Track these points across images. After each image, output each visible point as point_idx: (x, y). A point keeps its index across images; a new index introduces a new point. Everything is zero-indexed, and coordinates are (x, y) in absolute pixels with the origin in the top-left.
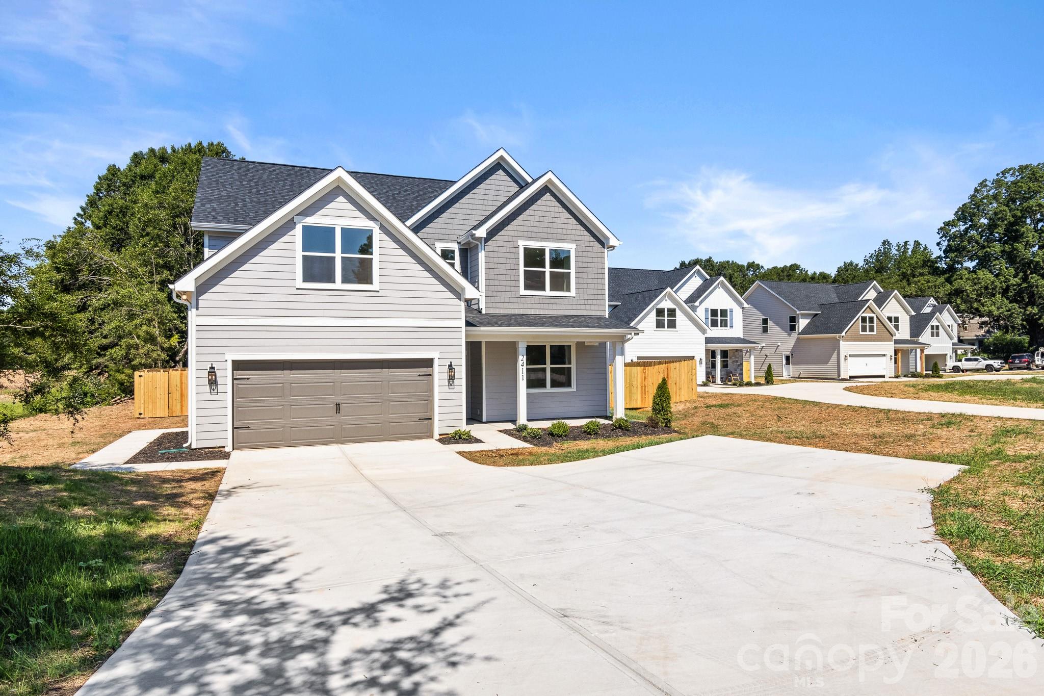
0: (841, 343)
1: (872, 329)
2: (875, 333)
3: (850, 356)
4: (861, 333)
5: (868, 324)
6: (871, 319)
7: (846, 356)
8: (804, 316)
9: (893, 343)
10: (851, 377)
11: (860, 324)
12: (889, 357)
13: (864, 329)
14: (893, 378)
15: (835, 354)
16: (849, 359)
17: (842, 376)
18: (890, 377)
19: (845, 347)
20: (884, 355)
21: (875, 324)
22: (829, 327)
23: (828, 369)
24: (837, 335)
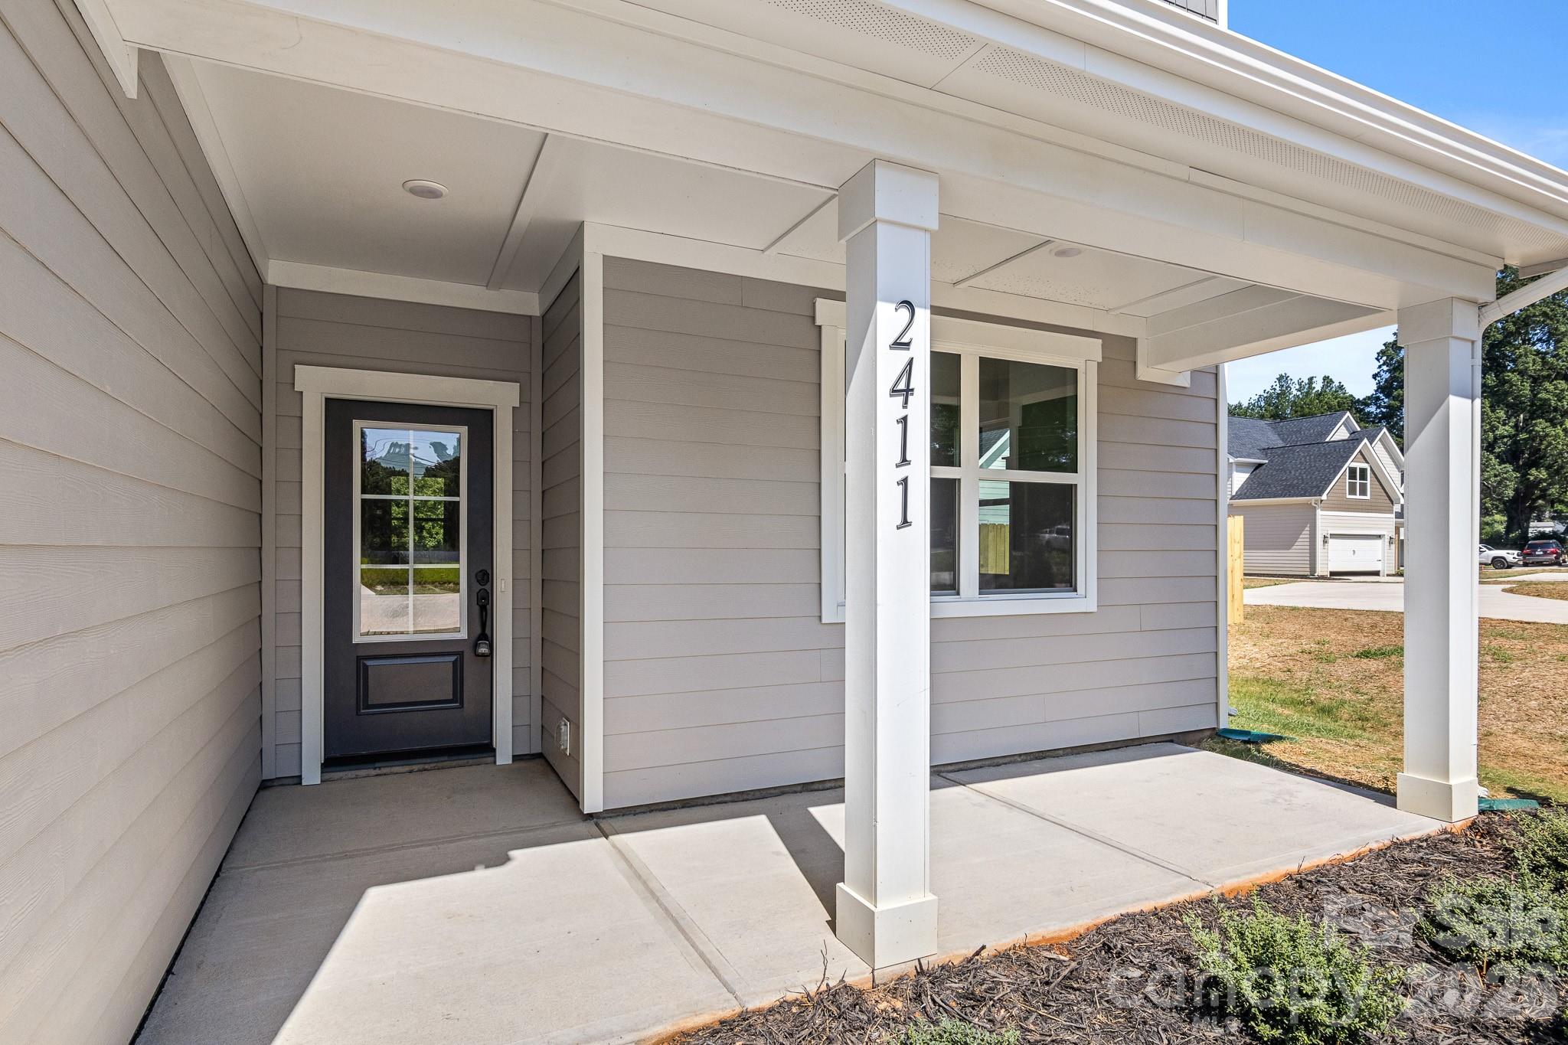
0: (1319, 513)
1: (1363, 492)
2: (1368, 497)
3: (1333, 536)
4: (1348, 496)
5: (1358, 481)
6: (1363, 471)
7: (1325, 537)
8: (1241, 467)
9: (1393, 516)
10: (1333, 574)
11: (1348, 481)
12: (1387, 540)
13: (1352, 491)
14: (1393, 575)
15: (1306, 533)
16: (1331, 541)
17: (1319, 572)
18: (1388, 575)
19: (1327, 520)
20: (1379, 537)
21: (1368, 482)
22: (1292, 486)
23: (1293, 558)
24: (1313, 499)
